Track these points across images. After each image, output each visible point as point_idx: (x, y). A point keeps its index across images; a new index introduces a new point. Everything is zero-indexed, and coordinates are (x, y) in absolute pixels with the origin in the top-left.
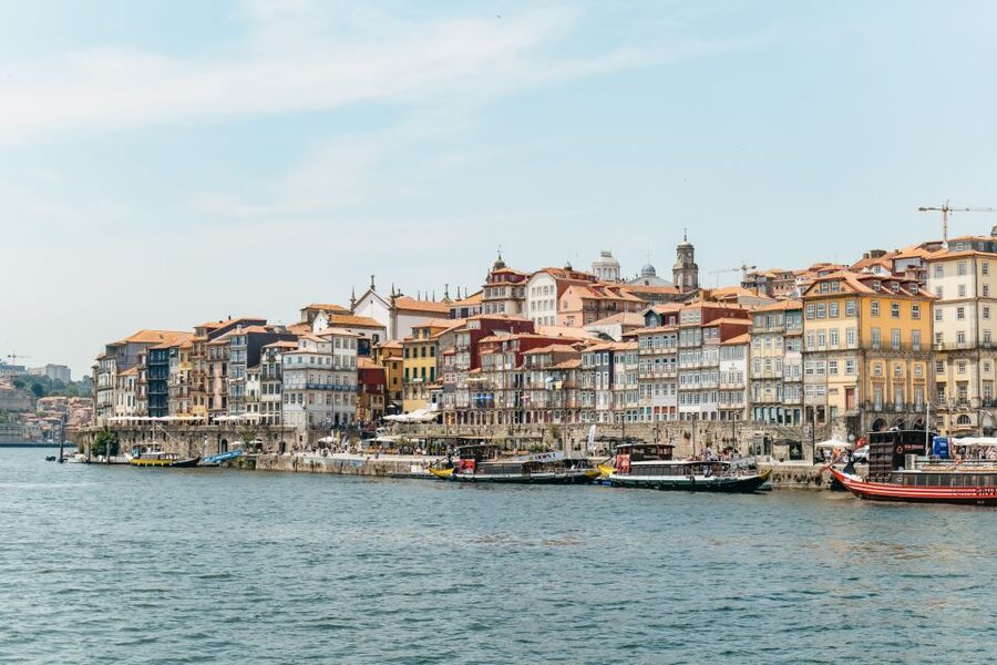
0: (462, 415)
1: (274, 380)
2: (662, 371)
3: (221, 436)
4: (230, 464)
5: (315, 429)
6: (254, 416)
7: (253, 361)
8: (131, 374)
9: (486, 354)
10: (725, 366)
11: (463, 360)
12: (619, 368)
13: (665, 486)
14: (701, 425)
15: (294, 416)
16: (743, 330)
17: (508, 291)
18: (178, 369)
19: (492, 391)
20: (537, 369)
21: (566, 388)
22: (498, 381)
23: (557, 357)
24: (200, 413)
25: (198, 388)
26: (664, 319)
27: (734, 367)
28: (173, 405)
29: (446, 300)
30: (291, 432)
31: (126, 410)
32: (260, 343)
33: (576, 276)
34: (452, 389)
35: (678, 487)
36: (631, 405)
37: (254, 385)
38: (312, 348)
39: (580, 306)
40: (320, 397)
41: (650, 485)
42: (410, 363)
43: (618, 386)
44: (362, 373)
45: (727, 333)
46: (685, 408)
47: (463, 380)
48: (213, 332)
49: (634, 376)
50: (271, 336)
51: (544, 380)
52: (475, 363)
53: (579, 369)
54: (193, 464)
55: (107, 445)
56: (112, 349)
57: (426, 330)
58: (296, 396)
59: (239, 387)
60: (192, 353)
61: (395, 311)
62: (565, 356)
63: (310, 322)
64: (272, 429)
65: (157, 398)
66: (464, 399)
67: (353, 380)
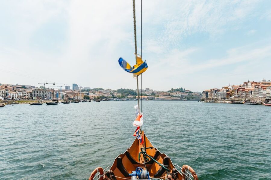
0: (236, 97)
1: (218, 94)
2: (257, 93)
3: (213, 99)
4: (213, 102)
5: (221, 99)
6: (216, 98)
7: (216, 93)
8: (205, 94)
9: (239, 91)
10: (264, 92)
11: (236, 92)
12: (252, 92)
13: (248, 104)
14: (261, 98)
15: (220, 98)
16: (265, 88)
17: (246, 84)
18: (209, 94)
19: (239, 95)
20: (244, 93)
21: (247, 95)
22: (240, 94)
23: (246, 91)
24: (211, 97)
25: (211, 95)
26: (257, 87)
27: (265, 92)
28: (208, 97)
29: (239, 85)
30: (219, 99)
31: (204, 97)
32: (216, 91)
33: (254, 82)
34: (235, 95)
35: (249, 104)
36: (254, 96)
37: (216, 95)
38: (221, 91)
39: (254, 85)
40: (222, 96)
41: (247, 104)
42: (233, 92)
43: (252, 94)
44: (227, 93)
45: (264, 89)
46: (259, 96)
47: (236, 94)
48: (212, 90)
49: (254, 93)
50: (217, 90)
51: (245, 94)
52: (238, 92)
53: (248, 93)
54: (209, 102)
55: (203, 100)
56: (203, 92)
57: (234, 89)
58: (220, 96)
59: (215, 95)
60: (210, 92)
61: (232, 87)
62: (247, 91)
63: (223, 89)
64: (217, 99)
65: (207, 96)
66: (236, 96)
67: (226, 94)
